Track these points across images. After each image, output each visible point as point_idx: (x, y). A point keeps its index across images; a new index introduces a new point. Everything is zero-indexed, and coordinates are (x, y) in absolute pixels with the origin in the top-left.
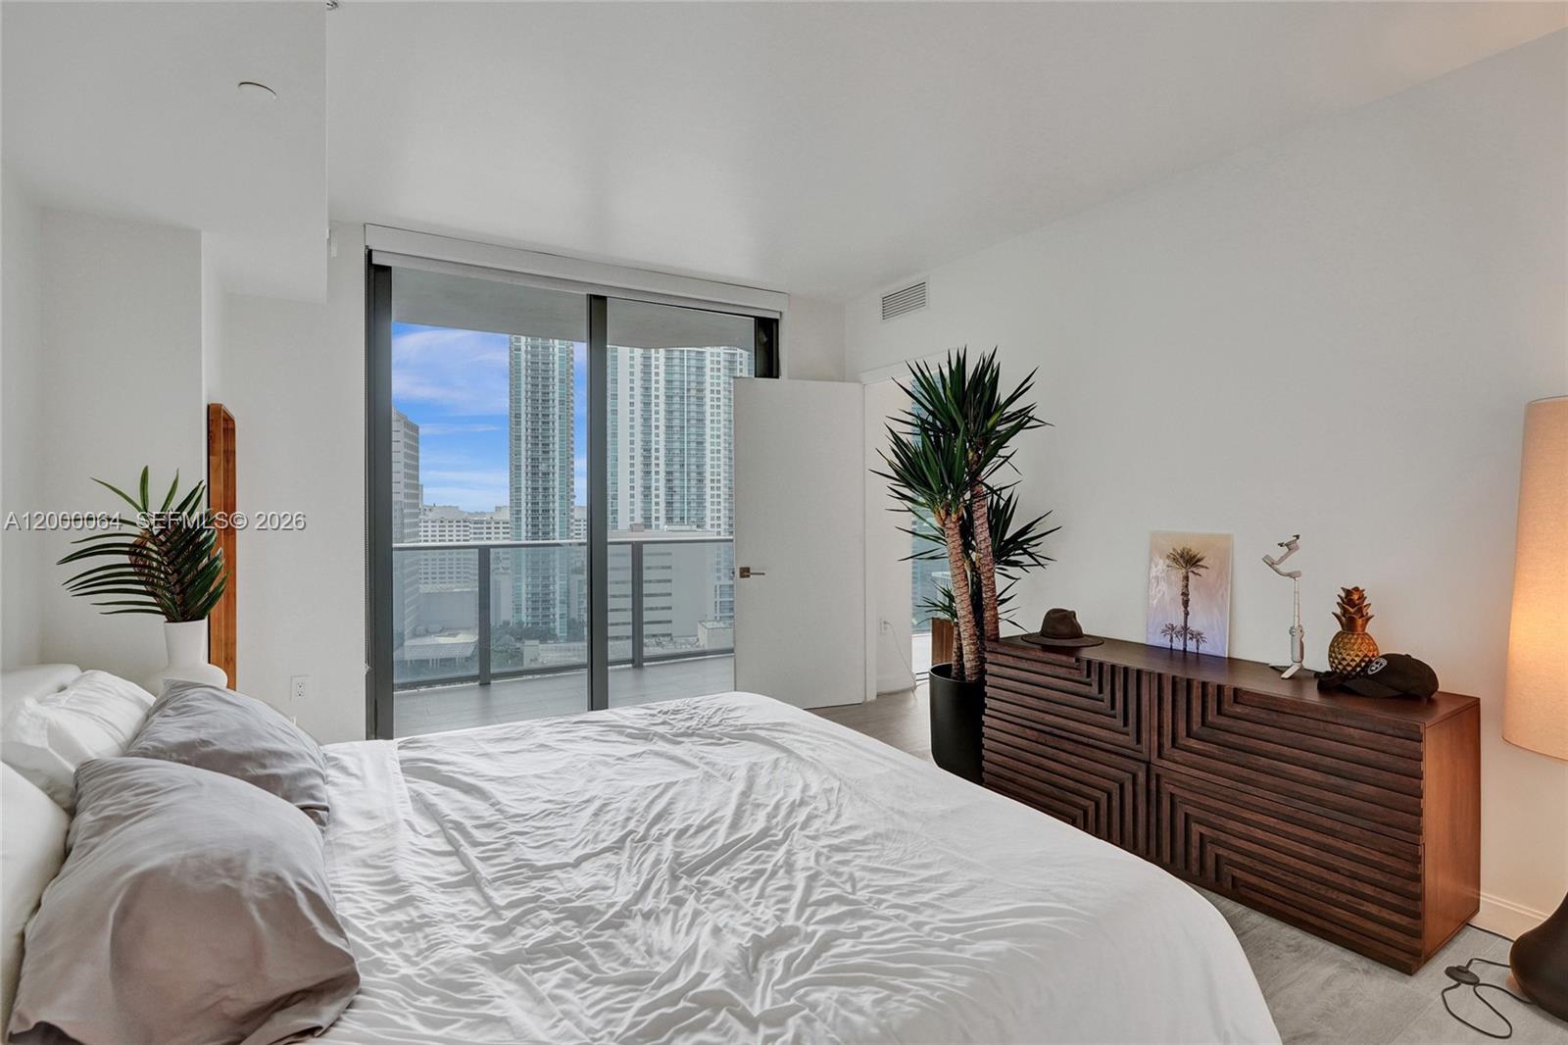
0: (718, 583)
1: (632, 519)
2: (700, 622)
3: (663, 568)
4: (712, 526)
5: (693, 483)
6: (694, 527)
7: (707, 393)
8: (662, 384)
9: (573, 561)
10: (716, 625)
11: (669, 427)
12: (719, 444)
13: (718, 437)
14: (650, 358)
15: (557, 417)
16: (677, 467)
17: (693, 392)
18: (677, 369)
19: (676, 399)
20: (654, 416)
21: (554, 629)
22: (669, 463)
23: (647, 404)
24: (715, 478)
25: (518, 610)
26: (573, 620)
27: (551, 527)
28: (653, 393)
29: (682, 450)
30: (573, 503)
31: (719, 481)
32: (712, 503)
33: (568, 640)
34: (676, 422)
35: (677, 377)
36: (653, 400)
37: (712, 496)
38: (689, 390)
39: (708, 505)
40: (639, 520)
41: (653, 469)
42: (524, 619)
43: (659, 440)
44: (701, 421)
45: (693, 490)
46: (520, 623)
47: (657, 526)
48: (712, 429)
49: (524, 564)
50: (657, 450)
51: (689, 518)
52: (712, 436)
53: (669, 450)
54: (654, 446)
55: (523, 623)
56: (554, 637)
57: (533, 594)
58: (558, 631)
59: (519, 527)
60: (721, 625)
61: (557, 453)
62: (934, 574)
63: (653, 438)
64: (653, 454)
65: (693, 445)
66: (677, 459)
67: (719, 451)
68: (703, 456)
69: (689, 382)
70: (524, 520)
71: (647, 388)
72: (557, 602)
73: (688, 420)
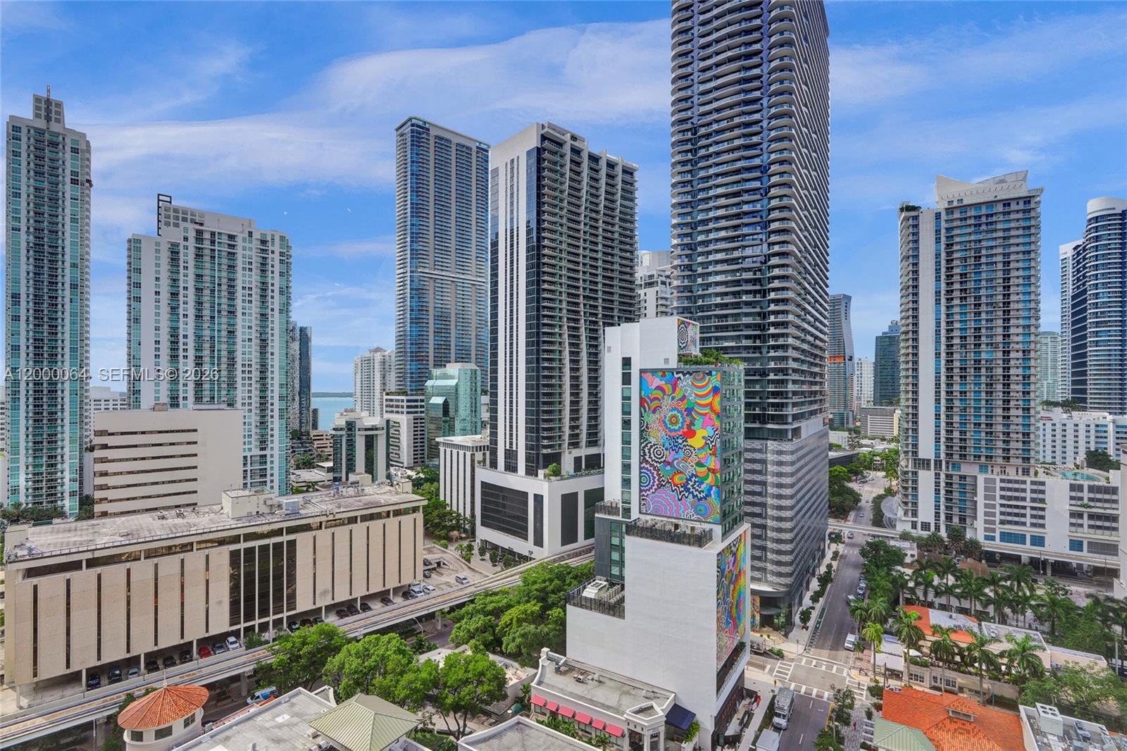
0: (248, 454)
1: (157, 398)
2: (225, 491)
3: (188, 443)
4: (243, 404)
5: (224, 366)
6: (224, 406)
7: (239, 288)
8: (191, 277)
9: (88, 440)
10: (241, 493)
11: (199, 317)
12: (250, 334)
13: (250, 327)
14: (178, 253)
15: (67, 300)
16: (206, 352)
17: (224, 287)
18: (208, 265)
19: (207, 292)
20: (182, 306)
21: (62, 507)
22: (199, 348)
23: (174, 295)
24: (247, 363)
25: (15, 491)
26: (87, 497)
27: (59, 407)
28: (182, 285)
29: (212, 338)
30: (87, 384)
31: (250, 365)
32: (244, 385)
33: (79, 518)
34: (206, 312)
35: (207, 272)
36: (182, 292)
37: (243, 379)
38: (220, 285)
39: (239, 385)
40: (164, 399)
41: (181, 353)
42: (22, 499)
43: (187, 327)
44: (232, 313)
45: (224, 373)
46: (17, 505)
47: (185, 406)
48: (244, 321)
49: (22, 445)
50: (185, 337)
51: (219, 397)
52: (243, 327)
53: (198, 337)
54: (181, 333)
55: (20, 505)
56: (62, 515)
57: (34, 474)
58: (67, 509)
59: (15, 408)
60: (247, 492)
61: (67, 336)
62: (437, 439)
63: (181, 325)
64: (181, 340)
65: (224, 333)
66: (207, 346)
67: (250, 340)
68: (234, 343)
69: (220, 278)
70: (23, 400)
71: (174, 280)
72: (66, 480)
73: (219, 312)
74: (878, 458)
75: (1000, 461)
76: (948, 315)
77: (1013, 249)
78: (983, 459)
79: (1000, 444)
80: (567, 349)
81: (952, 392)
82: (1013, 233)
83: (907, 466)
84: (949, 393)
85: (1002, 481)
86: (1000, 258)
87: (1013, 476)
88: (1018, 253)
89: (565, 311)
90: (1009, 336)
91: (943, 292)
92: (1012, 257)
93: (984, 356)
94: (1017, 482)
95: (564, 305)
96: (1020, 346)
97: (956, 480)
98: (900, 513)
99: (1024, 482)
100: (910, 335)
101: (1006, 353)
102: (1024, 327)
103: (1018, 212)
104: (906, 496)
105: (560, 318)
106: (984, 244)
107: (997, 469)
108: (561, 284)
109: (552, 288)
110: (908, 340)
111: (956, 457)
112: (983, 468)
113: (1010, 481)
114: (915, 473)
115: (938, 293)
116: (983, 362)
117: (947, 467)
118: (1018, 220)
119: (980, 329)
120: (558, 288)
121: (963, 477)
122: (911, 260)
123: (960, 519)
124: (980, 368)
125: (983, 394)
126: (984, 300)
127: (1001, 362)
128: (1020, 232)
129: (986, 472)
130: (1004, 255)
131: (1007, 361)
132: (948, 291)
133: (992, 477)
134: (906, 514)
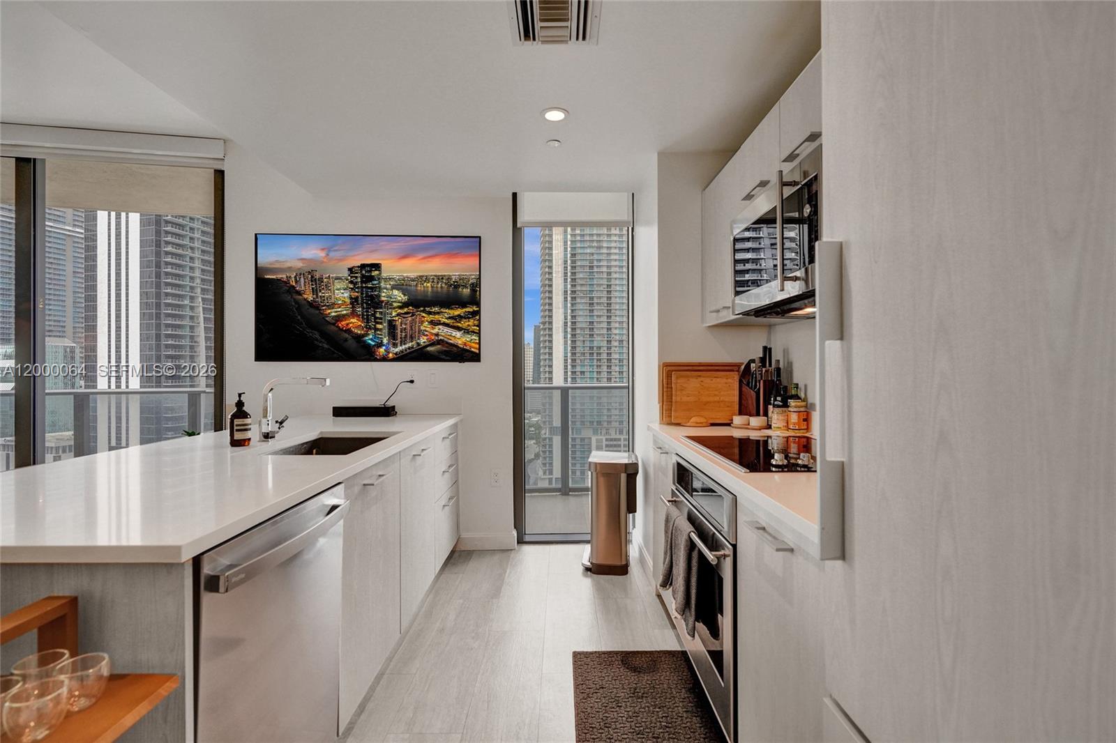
74: (533, 429)
75: (605, 424)
76: (572, 311)
77: (613, 263)
78: (595, 424)
79: (605, 412)
80: (202, 325)
81: (575, 372)
82: (613, 251)
83: (545, 434)
84: (573, 373)
85: (607, 440)
86: (605, 269)
87: (613, 436)
88: (616, 266)
89: (198, 281)
90: (611, 329)
91: (569, 292)
92: (613, 269)
93: (595, 344)
94: (615, 440)
95: (197, 274)
96: (617, 337)
97: (578, 442)
98: (541, 473)
99: (620, 440)
100: (547, 326)
101: (609, 342)
102: (620, 322)
103: (616, 235)
104: (545, 458)
105: (192, 288)
106: (596, 257)
107: (604, 431)
108: (192, 248)
109: (180, 251)
110: (545, 329)
111: (578, 423)
112: (595, 432)
113: (611, 440)
114: (551, 439)
115: (566, 292)
116: (595, 348)
117: (573, 433)
118: (616, 241)
119: (593, 322)
120: (189, 253)
121: (583, 439)
122: (547, 264)
123: (581, 473)
124: (593, 353)
125: (595, 373)
126: (595, 301)
127: (605, 349)
128: (617, 251)
129: (597, 434)
130: (608, 267)
131: (609, 348)
132: (572, 291)
133: (601, 437)
134: (545, 473)
